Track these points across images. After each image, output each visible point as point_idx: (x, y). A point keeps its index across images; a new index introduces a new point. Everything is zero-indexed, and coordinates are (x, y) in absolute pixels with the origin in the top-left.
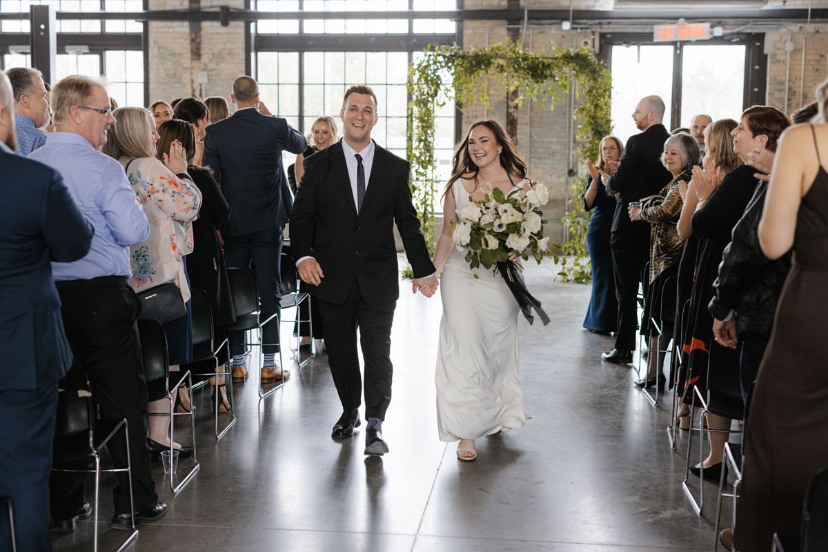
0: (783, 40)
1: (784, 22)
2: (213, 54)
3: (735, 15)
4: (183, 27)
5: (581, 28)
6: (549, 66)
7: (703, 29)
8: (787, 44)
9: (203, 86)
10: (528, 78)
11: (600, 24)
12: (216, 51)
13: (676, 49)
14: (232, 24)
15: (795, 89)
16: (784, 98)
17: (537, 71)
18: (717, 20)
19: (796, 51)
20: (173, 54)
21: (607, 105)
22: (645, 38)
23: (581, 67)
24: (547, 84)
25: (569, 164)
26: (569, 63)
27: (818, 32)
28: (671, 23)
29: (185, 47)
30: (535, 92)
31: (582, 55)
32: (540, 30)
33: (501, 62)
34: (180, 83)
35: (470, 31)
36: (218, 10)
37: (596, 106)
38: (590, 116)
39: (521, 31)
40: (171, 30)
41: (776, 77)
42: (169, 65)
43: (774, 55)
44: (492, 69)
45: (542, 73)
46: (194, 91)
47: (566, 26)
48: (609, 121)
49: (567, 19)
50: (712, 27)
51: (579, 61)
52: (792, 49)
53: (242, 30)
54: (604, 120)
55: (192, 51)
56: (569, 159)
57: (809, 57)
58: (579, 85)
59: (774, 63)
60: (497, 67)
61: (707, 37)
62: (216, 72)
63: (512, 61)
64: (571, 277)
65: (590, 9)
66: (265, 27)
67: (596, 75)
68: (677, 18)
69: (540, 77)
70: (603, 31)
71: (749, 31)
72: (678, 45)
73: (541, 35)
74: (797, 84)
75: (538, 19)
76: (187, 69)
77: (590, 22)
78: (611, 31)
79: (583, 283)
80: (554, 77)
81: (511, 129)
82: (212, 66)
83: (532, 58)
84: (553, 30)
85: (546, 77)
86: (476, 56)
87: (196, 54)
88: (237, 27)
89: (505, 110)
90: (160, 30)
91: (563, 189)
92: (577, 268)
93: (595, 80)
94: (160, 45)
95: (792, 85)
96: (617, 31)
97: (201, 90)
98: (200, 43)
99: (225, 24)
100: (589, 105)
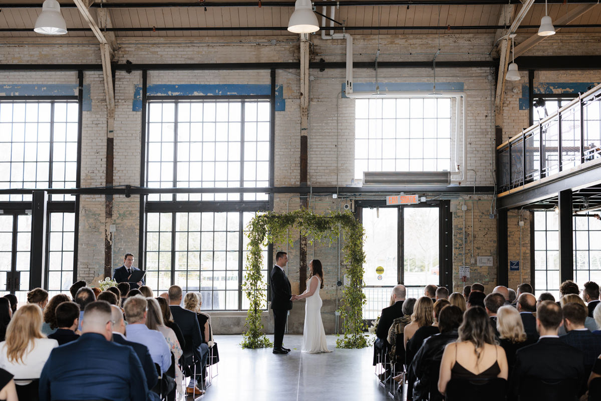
0: (460, 204)
1: (461, 194)
2: (119, 214)
3: (432, 190)
4: (102, 198)
5: (344, 198)
6: (328, 222)
7: (415, 199)
8: (463, 207)
9: (113, 234)
10: (316, 229)
11: (355, 195)
12: (121, 212)
13: (399, 210)
14: (132, 196)
15: (469, 233)
16: (462, 238)
17: (321, 224)
18: (422, 193)
19: (468, 210)
20: (94, 214)
21: (361, 243)
22: (382, 204)
23: (346, 222)
24: (326, 233)
25: (338, 278)
26: (339, 220)
27: (480, 199)
28: (396, 195)
29: (102, 210)
30: (320, 236)
31: (346, 216)
32: (319, 199)
33: (301, 220)
34: (98, 232)
35: (278, 200)
36: (123, 187)
37: (355, 244)
38: (352, 250)
39: (308, 199)
40: (94, 200)
41: (457, 225)
42: (91, 221)
43: (456, 213)
44: (295, 224)
45: (324, 226)
46: (107, 236)
47: (335, 196)
48: (362, 254)
49: (335, 193)
50: (420, 197)
51: (344, 219)
52: (466, 209)
53: (139, 200)
54: (360, 252)
55: (106, 212)
56: (338, 275)
57: (476, 214)
58: (344, 233)
59: (456, 218)
60: (298, 223)
61: (417, 202)
62: (121, 225)
63: (307, 220)
64: (343, 344)
65: (349, 186)
66: (153, 198)
67: (355, 227)
68: (400, 192)
69: (323, 228)
70: (357, 199)
71: (441, 199)
72: (401, 208)
73: (320, 202)
74: (470, 229)
75: (318, 193)
76: (103, 223)
77: (349, 194)
78: (361, 199)
79: (350, 348)
80: (331, 228)
81: (303, 257)
82: (118, 221)
83: (318, 218)
84: (327, 199)
85: (326, 228)
86: (286, 217)
87: (109, 214)
88: (136, 198)
89: (299, 246)
90: (87, 200)
91: (335, 293)
92: (347, 340)
93: (354, 230)
94: (86, 209)
95: (467, 230)
96: (365, 199)
97: (111, 236)
98: (112, 207)
99: (128, 196)
100: (351, 244)
